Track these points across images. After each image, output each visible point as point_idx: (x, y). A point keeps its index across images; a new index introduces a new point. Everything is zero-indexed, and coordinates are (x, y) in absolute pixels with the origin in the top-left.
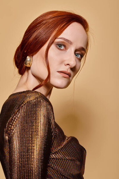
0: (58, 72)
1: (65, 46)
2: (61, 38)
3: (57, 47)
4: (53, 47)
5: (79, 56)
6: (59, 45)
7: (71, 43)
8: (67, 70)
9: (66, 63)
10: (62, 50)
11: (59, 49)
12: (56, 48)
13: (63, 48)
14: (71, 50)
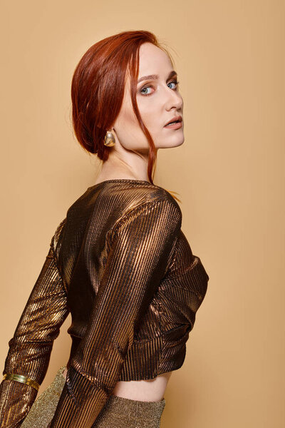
0: (165, 126)
1: (151, 87)
2: (141, 80)
3: (143, 95)
4: (139, 98)
5: (173, 85)
6: (143, 90)
7: (156, 77)
8: (175, 115)
9: (169, 107)
10: (150, 94)
11: (146, 95)
12: (143, 97)
13: (149, 90)
14: (162, 86)
